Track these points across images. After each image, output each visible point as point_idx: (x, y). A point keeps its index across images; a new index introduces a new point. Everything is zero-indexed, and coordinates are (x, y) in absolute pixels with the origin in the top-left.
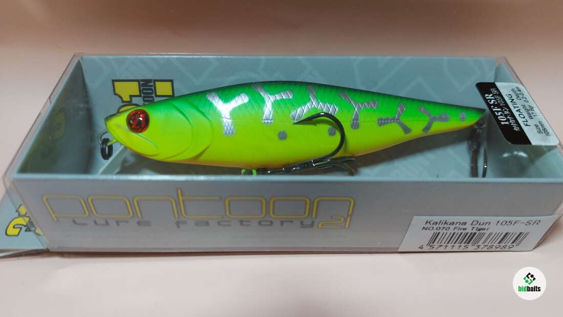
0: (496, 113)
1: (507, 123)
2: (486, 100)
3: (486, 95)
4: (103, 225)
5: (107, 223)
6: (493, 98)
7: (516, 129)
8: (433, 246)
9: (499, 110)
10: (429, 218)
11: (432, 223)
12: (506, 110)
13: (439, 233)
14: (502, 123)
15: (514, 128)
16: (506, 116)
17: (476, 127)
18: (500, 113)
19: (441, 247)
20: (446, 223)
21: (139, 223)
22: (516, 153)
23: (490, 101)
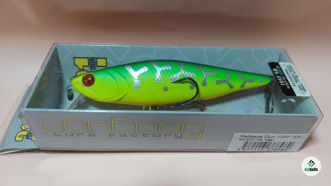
0: (278, 79)
1: (284, 84)
2: (273, 72)
3: (273, 69)
4: (70, 136)
5: (72, 135)
6: (277, 71)
7: (289, 88)
8: (244, 149)
9: (280, 77)
10: (243, 134)
11: (244, 136)
12: (284, 78)
13: (248, 142)
14: (281, 84)
15: (287, 87)
16: (284, 80)
17: (268, 85)
18: (280, 79)
19: (249, 149)
20: (251, 137)
21: (89, 135)
22: (289, 100)
23: (275, 73)
